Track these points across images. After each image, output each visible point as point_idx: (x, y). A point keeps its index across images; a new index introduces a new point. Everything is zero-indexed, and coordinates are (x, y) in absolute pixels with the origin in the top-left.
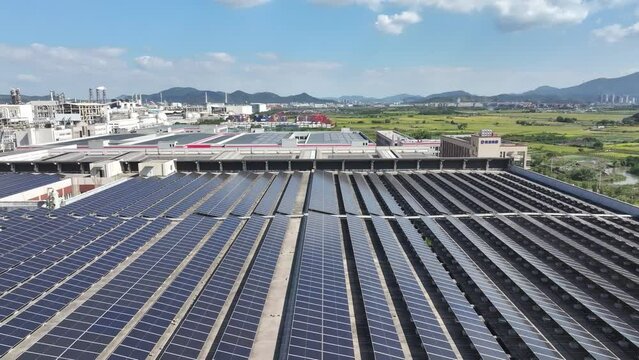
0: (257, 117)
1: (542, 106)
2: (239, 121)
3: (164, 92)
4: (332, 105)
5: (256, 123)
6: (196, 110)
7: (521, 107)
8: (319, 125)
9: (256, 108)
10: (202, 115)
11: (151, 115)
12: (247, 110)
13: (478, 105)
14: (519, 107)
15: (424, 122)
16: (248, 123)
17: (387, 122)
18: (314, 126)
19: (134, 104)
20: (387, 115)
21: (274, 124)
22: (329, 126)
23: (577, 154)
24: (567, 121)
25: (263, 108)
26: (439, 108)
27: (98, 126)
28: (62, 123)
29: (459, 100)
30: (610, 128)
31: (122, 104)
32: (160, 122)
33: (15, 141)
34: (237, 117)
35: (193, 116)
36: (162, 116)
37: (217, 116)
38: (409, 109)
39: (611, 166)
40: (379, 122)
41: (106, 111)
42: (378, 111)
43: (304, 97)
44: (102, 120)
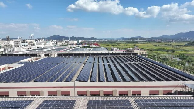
0: (78, 44)
1: (163, 41)
2: (73, 45)
3: (51, 37)
4: (101, 40)
5: (78, 46)
6: (60, 42)
7: (157, 41)
8: (96, 46)
9: (78, 41)
10: (62, 43)
11: (47, 44)
12: (75, 42)
13: (144, 40)
14: (156, 41)
15: (127, 45)
16: (75, 46)
17: (116, 45)
18: (95, 46)
19: (42, 40)
20: (117, 43)
21: (83, 46)
22: (99, 46)
23: (167, 54)
24: (168, 45)
25: (80, 41)
26: (133, 41)
27: (33, 47)
28: (22, 46)
29: (139, 39)
30: (180, 47)
31: (38, 40)
32: (50, 45)
33: (10, 50)
34: (72, 44)
35: (60, 44)
36: (51, 44)
37: (66, 44)
38: (123, 42)
39: (174, 57)
40: (114, 45)
41: (35, 42)
42: (114, 42)
43: (92, 38)
44: (34, 45)
